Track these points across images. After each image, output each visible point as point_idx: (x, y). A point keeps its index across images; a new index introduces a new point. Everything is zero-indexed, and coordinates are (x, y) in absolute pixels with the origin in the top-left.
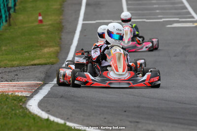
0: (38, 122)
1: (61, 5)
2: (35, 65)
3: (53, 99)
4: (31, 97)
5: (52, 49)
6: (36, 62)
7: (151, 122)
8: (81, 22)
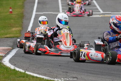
0: (9, 71)
1: (23, 3)
3: (18, 58)
4: (5, 56)
6: (8, 36)
7: (75, 72)
8: (34, 13)
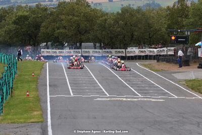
1: (36, 86)
2: (33, 122)
5: (38, 113)
8: (48, 96)
